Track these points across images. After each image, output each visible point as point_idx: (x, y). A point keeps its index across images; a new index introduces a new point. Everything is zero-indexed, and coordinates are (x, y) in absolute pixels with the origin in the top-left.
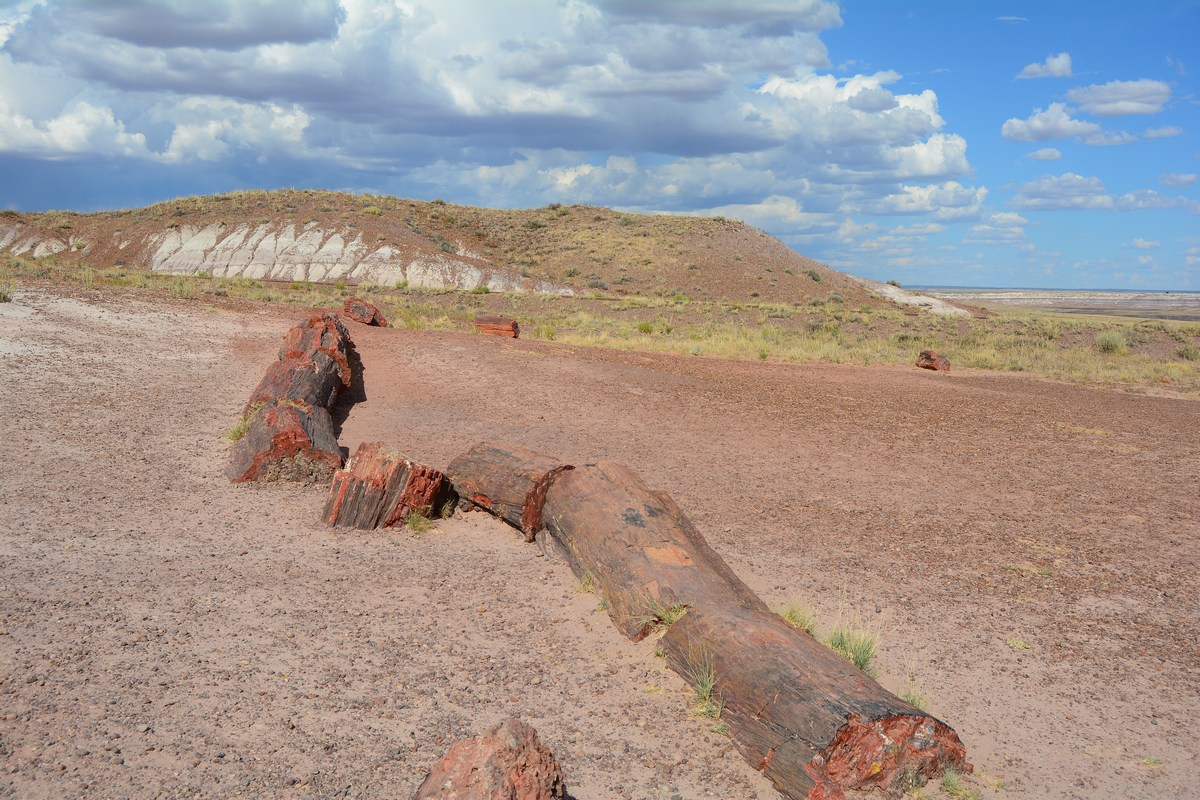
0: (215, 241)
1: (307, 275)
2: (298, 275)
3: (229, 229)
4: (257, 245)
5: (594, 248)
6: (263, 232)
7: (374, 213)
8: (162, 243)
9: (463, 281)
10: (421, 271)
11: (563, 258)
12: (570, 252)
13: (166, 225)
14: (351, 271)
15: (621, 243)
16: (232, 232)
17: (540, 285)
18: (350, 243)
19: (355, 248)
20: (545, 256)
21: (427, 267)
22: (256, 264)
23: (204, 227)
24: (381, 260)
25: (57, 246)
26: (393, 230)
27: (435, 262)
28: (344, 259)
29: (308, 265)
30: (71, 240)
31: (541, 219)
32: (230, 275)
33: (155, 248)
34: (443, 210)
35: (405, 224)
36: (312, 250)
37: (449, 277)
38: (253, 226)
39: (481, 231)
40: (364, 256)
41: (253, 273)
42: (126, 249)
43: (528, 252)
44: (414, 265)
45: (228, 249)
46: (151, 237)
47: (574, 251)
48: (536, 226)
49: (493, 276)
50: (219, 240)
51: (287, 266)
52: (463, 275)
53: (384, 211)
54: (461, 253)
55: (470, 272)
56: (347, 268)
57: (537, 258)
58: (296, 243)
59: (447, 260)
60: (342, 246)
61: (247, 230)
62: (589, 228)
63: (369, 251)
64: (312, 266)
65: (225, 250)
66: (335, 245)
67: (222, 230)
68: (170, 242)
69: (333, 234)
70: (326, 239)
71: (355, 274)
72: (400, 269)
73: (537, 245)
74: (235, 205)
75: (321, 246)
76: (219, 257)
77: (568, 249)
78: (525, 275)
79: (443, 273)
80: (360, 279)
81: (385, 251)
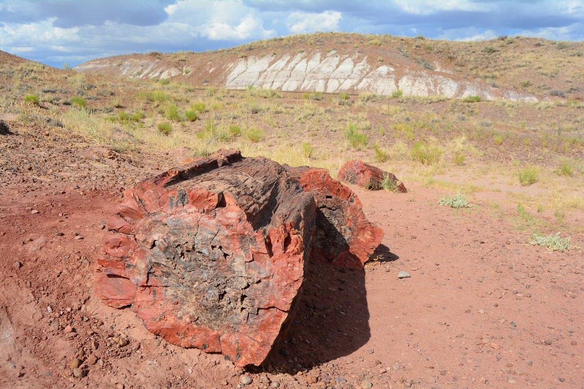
0: (267, 65)
1: (326, 87)
2: (320, 88)
3: (277, 56)
4: (294, 67)
5: (540, 66)
6: (299, 59)
7: (376, 44)
8: (235, 68)
9: (443, 91)
10: (410, 83)
11: (517, 73)
12: (521, 68)
13: (239, 56)
14: (357, 84)
15: (561, 62)
16: (280, 59)
17: (508, 94)
18: (358, 64)
19: (361, 68)
20: (502, 72)
21: (415, 80)
22: (291, 81)
23: (263, 56)
24: (380, 76)
25: (174, 72)
26: (389, 55)
27: (421, 76)
28: (352, 76)
29: (327, 80)
30: (184, 68)
31: (495, 46)
32: (274, 88)
33: (230, 71)
34: (423, 42)
35: (398, 51)
36: (331, 69)
37: (432, 88)
38: (293, 55)
39: (451, 55)
40: (368, 73)
41: (289, 87)
42: (214, 72)
43: (489, 69)
44: (404, 79)
45: (274, 71)
46: (229, 64)
47: (525, 68)
48: (492, 51)
49: (468, 87)
50: (270, 64)
51: (313, 81)
52: (443, 86)
53: (383, 43)
54: (438, 69)
55: (449, 84)
56: (355, 82)
57: (497, 73)
58: (320, 65)
59: (430, 75)
60: (352, 66)
61: (289, 57)
62: (533, 51)
63: (371, 69)
64: (330, 81)
65: (273, 71)
66: (347, 65)
67: (273, 58)
68: (241, 66)
69: (346, 58)
70: (341, 62)
71: (360, 86)
72: (394, 82)
73: (495, 64)
74: (284, 42)
75: (337, 66)
76: (268, 76)
77: (519, 66)
78: (494, 86)
79: (427, 84)
80: (363, 90)
81: (383, 69)
